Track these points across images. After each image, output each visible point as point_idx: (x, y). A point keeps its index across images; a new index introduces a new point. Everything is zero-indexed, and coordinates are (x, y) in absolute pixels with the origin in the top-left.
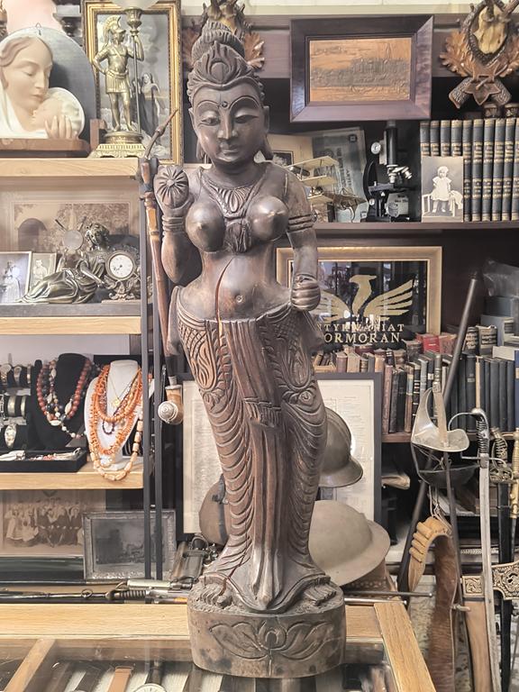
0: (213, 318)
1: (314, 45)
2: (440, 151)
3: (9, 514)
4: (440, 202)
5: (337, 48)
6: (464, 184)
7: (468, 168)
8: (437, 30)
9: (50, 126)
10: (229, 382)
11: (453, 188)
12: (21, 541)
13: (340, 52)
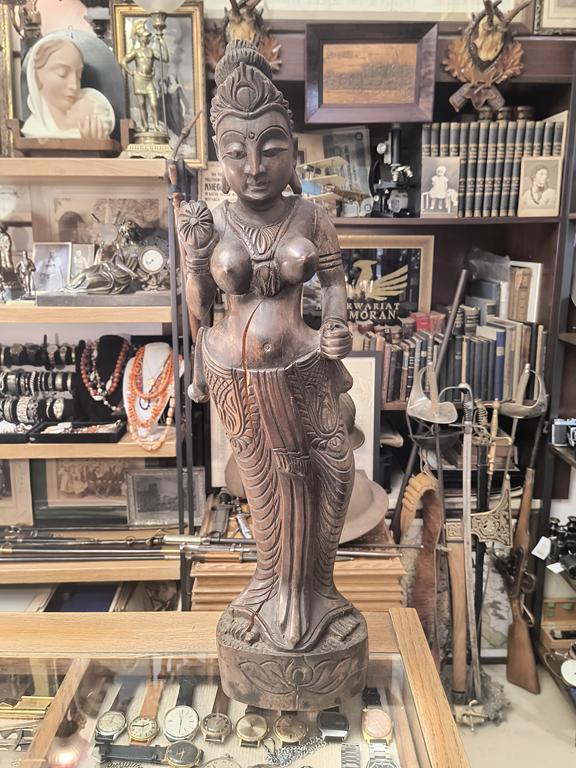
0: (240, 366)
1: (327, 49)
2: (439, 152)
3: (61, 471)
4: (438, 200)
5: (348, 52)
6: (460, 183)
7: (464, 167)
8: (441, 38)
9: (83, 126)
10: (257, 430)
11: (450, 186)
12: (73, 493)
13: (351, 57)
